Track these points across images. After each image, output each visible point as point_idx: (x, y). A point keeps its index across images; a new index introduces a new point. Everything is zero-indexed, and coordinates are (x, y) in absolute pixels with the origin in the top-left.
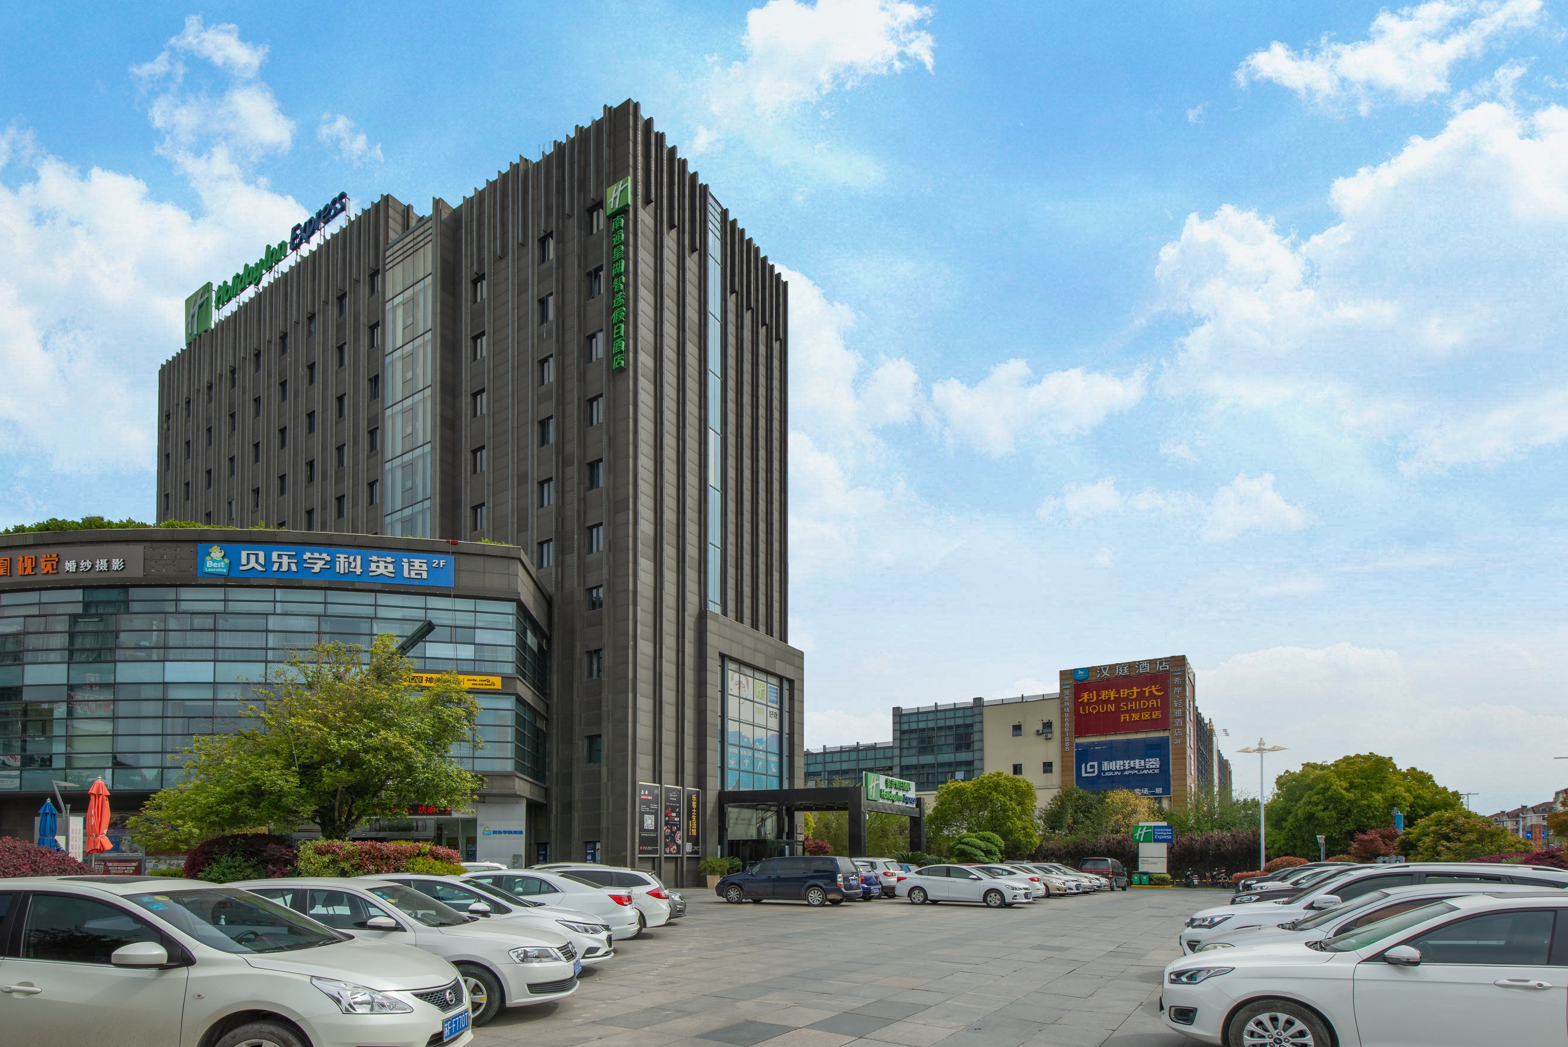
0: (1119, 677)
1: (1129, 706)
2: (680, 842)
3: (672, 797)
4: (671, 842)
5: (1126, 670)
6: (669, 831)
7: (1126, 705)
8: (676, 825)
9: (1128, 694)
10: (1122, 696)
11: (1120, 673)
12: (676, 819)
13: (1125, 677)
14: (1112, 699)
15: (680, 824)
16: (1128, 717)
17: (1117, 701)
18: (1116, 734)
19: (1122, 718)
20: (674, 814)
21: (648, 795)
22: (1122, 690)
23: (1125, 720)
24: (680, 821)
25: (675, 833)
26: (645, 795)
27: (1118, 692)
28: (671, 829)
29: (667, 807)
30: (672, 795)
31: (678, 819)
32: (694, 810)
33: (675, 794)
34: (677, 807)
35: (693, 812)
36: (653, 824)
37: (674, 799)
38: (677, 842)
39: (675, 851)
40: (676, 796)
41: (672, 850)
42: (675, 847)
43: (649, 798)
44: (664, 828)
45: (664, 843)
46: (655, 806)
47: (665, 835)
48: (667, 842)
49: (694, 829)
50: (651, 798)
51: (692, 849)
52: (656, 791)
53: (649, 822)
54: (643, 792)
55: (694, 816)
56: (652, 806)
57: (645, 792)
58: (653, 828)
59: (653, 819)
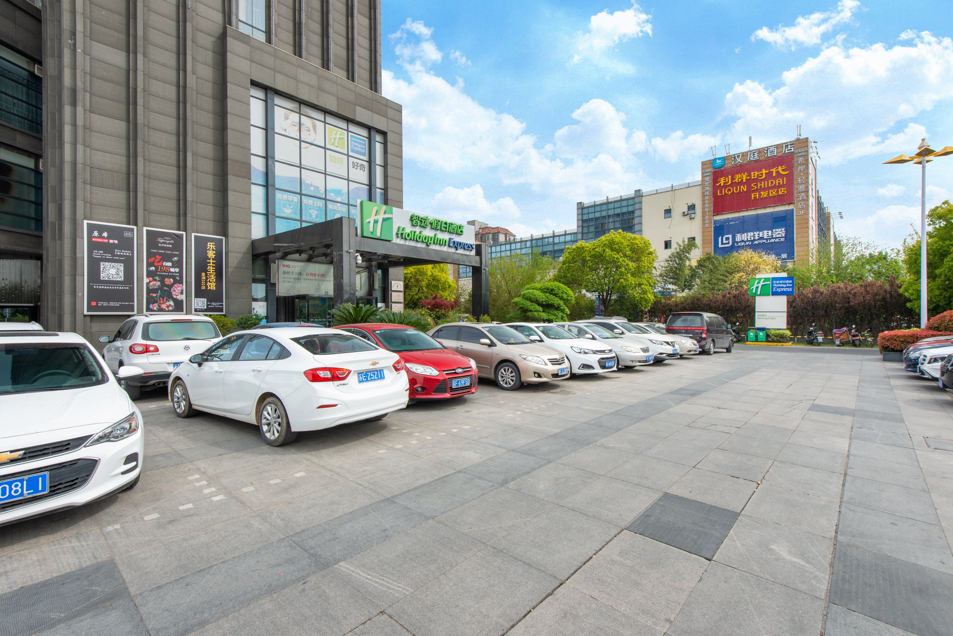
0: (750, 162)
1: (759, 185)
2: (181, 297)
3: (164, 243)
5: (756, 155)
6: (159, 283)
7: (757, 185)
8: (174, 277)
9: (758, 175)
10: (753, 178)
11: (752, 159)
12: (172, 270)
13: (756, 161)
14: (744, 181)
15: (181, 276)
16: (757, 196)
17: (749, 182)
18: (747, 210)
19: (753, 196)
20: (170, 264)
21: (108, 238)
22: (752, 173)
23: (755, 198)
24: (181, 272)
25: (170, 286)
26: (101, 236)
27: (750, 175)
28: (162, 281)
29: (150, 255)
30: (162, 241)
31: (177, 270)
32: (211, 261)
33: (171, 240)
34: (176, 255)
35: (210, 263)
36: (122, 274)
37: (168, 246)
38: (175, 297)
39: (170, 308)
40: (172, 242)
41: (164, 306)
42: (172, 303)
43: (111, 241)
44: (146, 280)
45: (147, 297)
46: (127, 253)
47: (148, 288)
48: (153, 297)
49: (210, 282)
50: (116, 242)
51: (208, 305)
52: (127, 234)
53: (113, 271)
54: (96, 234)
55: (211, 268)
56: (117, 252)
57: (100, 234)
58: (122, 279)
59: (122, 268)
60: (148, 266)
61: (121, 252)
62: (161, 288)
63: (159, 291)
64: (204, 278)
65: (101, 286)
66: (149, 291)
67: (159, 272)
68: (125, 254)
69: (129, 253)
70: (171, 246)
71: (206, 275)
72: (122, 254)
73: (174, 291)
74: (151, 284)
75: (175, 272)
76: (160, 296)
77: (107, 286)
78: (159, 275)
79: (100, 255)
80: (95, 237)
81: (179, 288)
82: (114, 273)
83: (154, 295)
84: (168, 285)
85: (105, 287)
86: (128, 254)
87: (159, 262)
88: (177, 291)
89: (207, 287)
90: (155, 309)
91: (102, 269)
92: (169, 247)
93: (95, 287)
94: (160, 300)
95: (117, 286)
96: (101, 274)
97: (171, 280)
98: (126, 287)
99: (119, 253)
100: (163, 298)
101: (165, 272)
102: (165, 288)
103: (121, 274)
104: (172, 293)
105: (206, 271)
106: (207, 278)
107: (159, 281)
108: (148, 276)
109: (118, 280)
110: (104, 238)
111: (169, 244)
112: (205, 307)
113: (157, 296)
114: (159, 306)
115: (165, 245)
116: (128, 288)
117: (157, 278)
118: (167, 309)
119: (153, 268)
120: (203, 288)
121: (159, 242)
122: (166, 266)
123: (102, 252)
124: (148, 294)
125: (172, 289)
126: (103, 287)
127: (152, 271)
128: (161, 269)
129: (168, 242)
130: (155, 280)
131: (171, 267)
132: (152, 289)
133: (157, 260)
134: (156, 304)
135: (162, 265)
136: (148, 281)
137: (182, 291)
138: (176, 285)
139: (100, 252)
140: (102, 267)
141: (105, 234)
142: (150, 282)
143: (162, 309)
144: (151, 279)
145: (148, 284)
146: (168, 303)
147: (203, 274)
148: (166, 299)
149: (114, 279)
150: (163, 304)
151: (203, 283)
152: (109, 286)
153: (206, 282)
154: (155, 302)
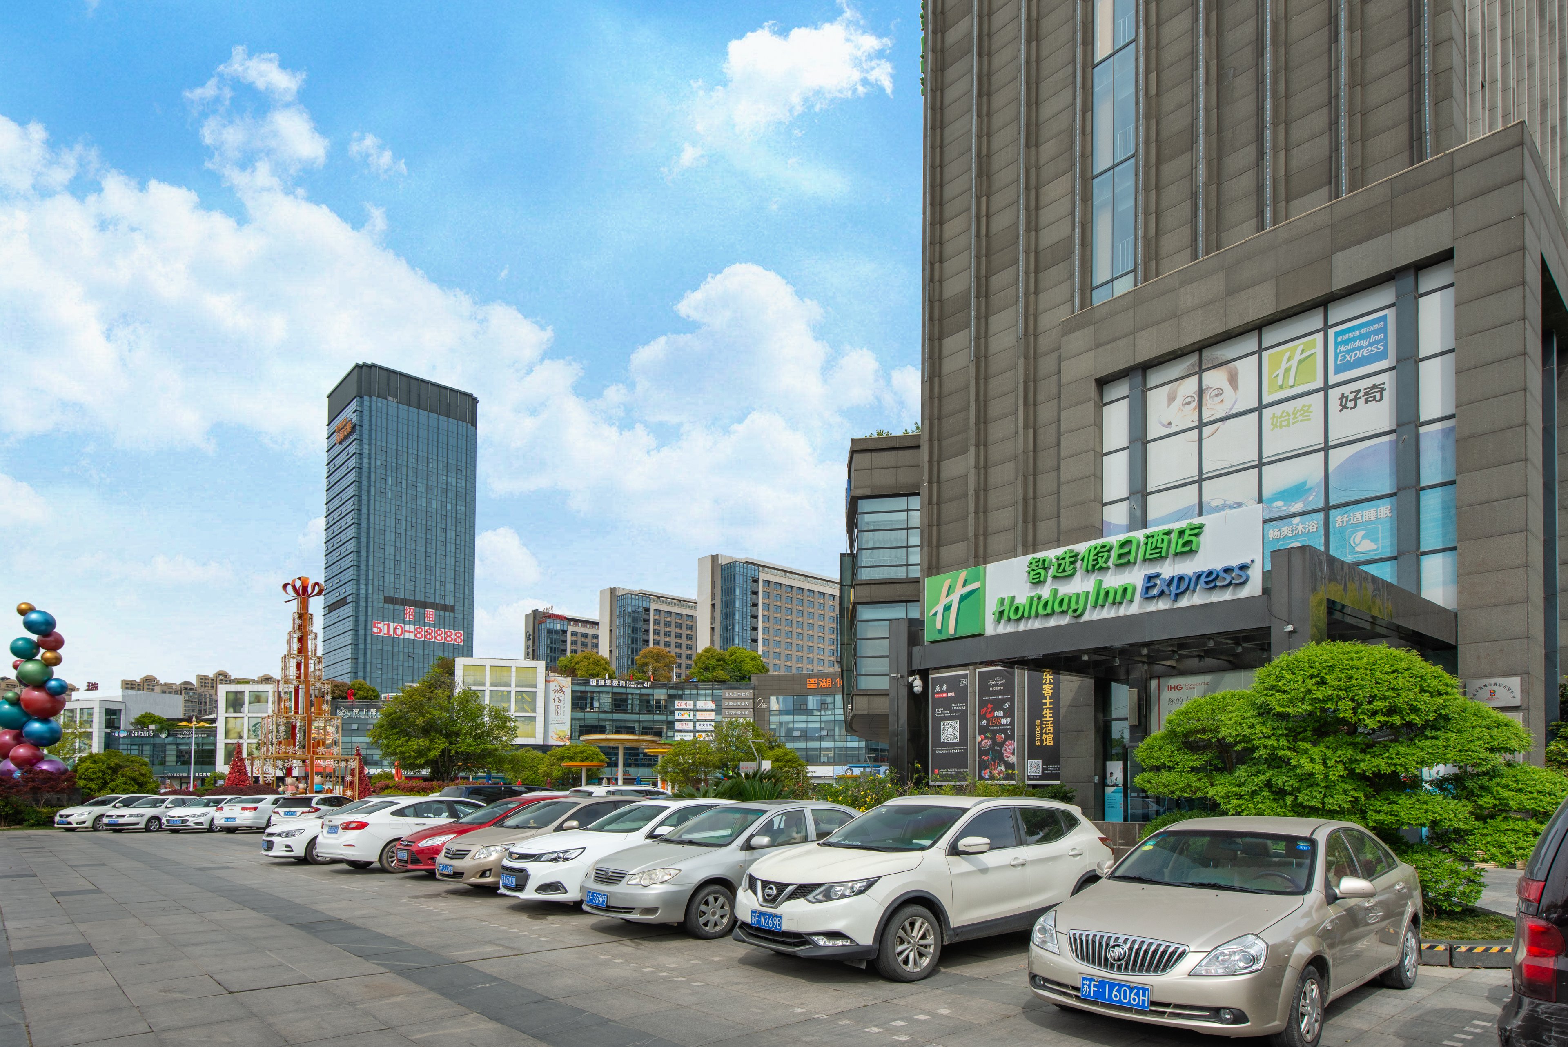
2: (1013, 759)
3: (996, 685)
4: (993, 759)
6: (990, 742)
8: (1004, 731)
12: (1003, 721)
15: (1013, 730)
20: (1000, 714)
21: (948, 691)
24: (1013, 723)
25: (1001, 745)
26: (942, 692)
28: (993, 739)
29: (983, 704)
30: (993, 683)
31: (1009, 721)
32: (1048, 701)
33: (1002, 680)
34: (1007, 700)
35: (1045, 704)
36: (957, 733)
37: (999, 688)
38: (1006, 759)
39: (1002, 777)
40: (1003, 682)
41: (995, 774)
42: (1003, 768)
43: (949, 695)
44: (978, 739)
45: (979, 762)
46: (961, 706)
47: (980, 749)
48: (984, 761)
49: (1046, 734)
50: (953, 694)
51: (1043, 769)
52: (963, 683)
53: (950, 731)
54: (938, 689)
55: (1048, 711)
56: (955, 707)
57: (941, 688)
58: (957, 740)
59: (958, 726)
60: (980, 720)
61: (958, 706)
62: (992, 748)
63: (991, 753)
64: (1038, 728)
65: (942, 750)
66: (982, 753)
67: (991, 726)
68: (960, 708)
69: (965, 706)
70: (1002, 688)
71: (1042, 724)
72: (958, 708)
73: (1006, 750)
74: (983, 743)
75: (1007, 725)
77: (946, 750)
78: (991, 731)
79: (941, 713)
80: (937, 693)
81: (1010, 747)
82: (952, 733)
83: (986, 758)
84: (1000, 743)
85: (945, 752)
86: (963, 707)
87: (991, 712)
88: (1009, 751)
89: (1042, 741)
90: (987, 777)
91: (941, 730)
92: (1001, 690)
93: (937, 751)
94: (991, 765)
95: (954, 750)
96: (941, 736)
97: (1003, 735)
98: (962, 749)
100: (995, 763)
101: (996, 725)
102: (997, 748)
104: (1003, 754)
105: (1041, 717)
106: (1042, 728)
107: (990, 738)
108: (980, 734)
109: (955, 741)
111: (1001, 685)
112: (1040, 774)
113: (988, 759)
114: (991, 774)
115: (996, 689)
116: (963, 751)
117: (988, 735)
118: (998, 778)
119: (984, 722)
120: (1038, 743)
121: (991, 686)
122: (997, 718)
123: (942, 709)
124: (980, 757)
125: (1003, 749)
127: (984, 725)
128: (992, 722)
129: (999, 683)
130: (986, 738)
131: (1002, 717)
132: (984, 750)
133: (989, 711)
134: (988, 771)
135: (994, 717)
136: (980, 739)
137: (1015, 750)
138: (1007, 743)
140: (942, 726)
141: (945, 688)
142: (982, 740)
143: (994, 777)
144: (983, 736)
145: (980, 743)
146: (999, 768)
147: (1038, 722)
148: (998, 763)
149: (951, 741)
150: (994, 770)
151: (1038, 735)
152: (948, 750)
153: (1042, 734)
154: (987, 767)
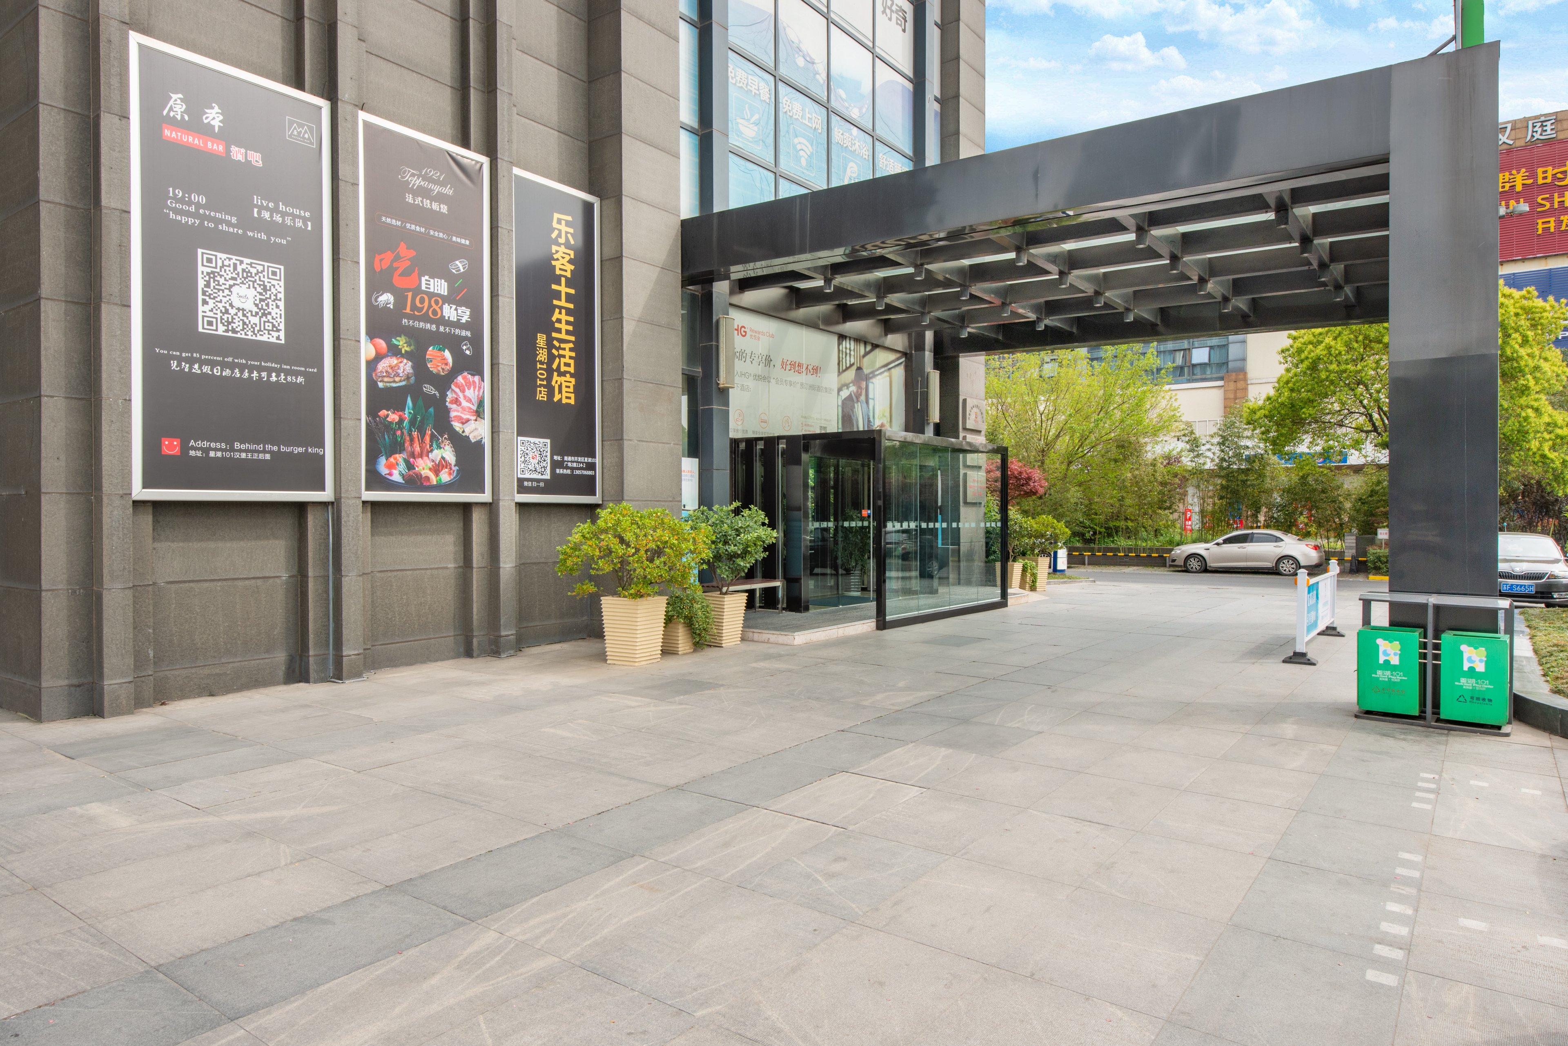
0: (1533, 143)
1: (1557, 200)
2: (478, 430)
3: (422, 193)
4: (417, 425)
5: (1548, 128)
6: (406, 367)
7: (1551, 200)
8: (452, 343)
9: (1554, 175)
10: (1540, 181)
11: (1537, 136)
12: (450, 312)
13: (1549, 142)
14: (1519, 188)
15: (476, 342)
16: (1552, 225)
17: (1529, 192)
18: (1523, 260)
19: (1540, 227)
20: (440, 287)
22: (1540, 171)
23: (1545, 229)
24: (475, 325)
25: (444, 382)
26: (196, 124)
27: (1533, 175)
28: (418, 358)
30: (417, 182)
31: (465, 315)
32: (563, 289)
33: (443, 184)
34: (459, 252)
35: (557, 295)
36: (278, 312)
37: (435, 206)
38: (457, 426)
39: (445, 477)
40: (448, 191)
41: (423, 467)
42: (447, 453)
43: (238, 154)
44: (367, 350)
45: (368, 425)
47: (371, 384)
48: (387, 426)
49: (562, 374)
50: (256, 159)
51: (555, 465)
53: (245, 297)
54: (176, 106)
55: (564, 317)
56: (262, 209)
57: (195, 109)
58: (278, 337)
59: (279, 287)
60: (373, 289)
61: (276, 210)
62: (413, 389)
63: (409, 401)
64: (542, 356)
65: (202, 363)
66: (376, 398)
67: (409, 317)
68: (288, 221)
69: (305, 220)
70: (444, 209)
71: (550, 345)
72: (278, 218)
73: (456, 401)
74: (383, 365)
75: (458, 324)
76: (412, 422)
77: (224, 365)
78: (412, 334)
79: (195, 215)
80: (173, 122)
81: (470, 393)
82: (249, 306)
83: (393, 417)
84: (438, 375)
85: (217, 371)
86: (299, 224)
87: (406, 273)
88: (465, 404)
89: (551, 391)
90: (396, 477)
91: (201, 284)
92: (439, 213)
93: (174, 365)
94: (412, 440)
95: (260, 369)
96: (201, 308)
97: (447, 354)
98: (297, 374)
99: (266, 215)
100: (423, 434)
101: (425, 318)
102: (429, 389)
103: (274, 312)
104: (447, 411)
105: (549, 328)
106: (551, 358)
107: (408, 356)
108: (372, 334)
109: (265, 338)
110: (206, 131)
111: (440, 198)
112: (547, 476)
113: (401, 420)
114: (410, 466)
115: (427, 203)
116: (300, 379)
117: (401, 342)
118: (434, 480)
119: (386, 299)
120: (542, 395)
121: (405, 187)
122: (431, 295)
123: (203, 200)
124: (372, 411)
125: (450, 395)
126: (206, 369)
127: (386, 308)
128: (414, 307)
129: (437, 189)
130: (395, 351)
131: (444, 300)
132: (387, 389)
133: (403, 265)
134: (400, 458)
135: (417, 291)
136: (372, 353)
137: (481, 404)
138: (460, 379)
139: (194, 197)
140: (202, 270)
141: (214, 117)
142: (379, 357)
143: (419, 476)
144: (382, 343)
145: (372, 365)
146: (436, 454)
147: (541, 339)
148: (433, 436)
149: (250, 336)
150: (421, 456)
151: (541, 374)
152: (232, 366)
153: (550, 371)
154: (396, 447)
